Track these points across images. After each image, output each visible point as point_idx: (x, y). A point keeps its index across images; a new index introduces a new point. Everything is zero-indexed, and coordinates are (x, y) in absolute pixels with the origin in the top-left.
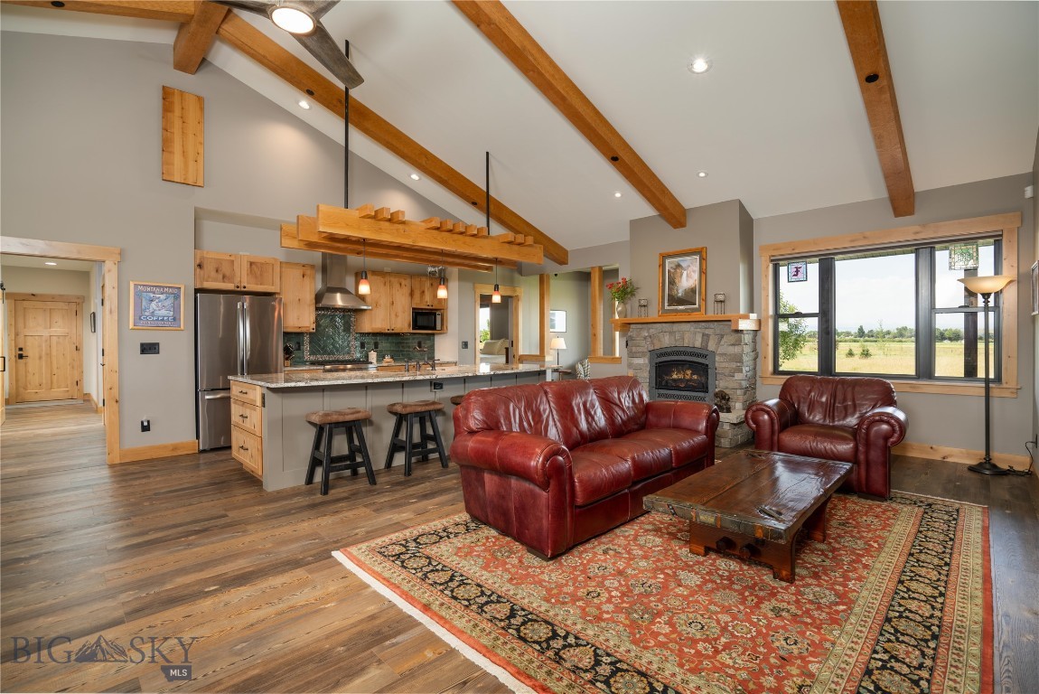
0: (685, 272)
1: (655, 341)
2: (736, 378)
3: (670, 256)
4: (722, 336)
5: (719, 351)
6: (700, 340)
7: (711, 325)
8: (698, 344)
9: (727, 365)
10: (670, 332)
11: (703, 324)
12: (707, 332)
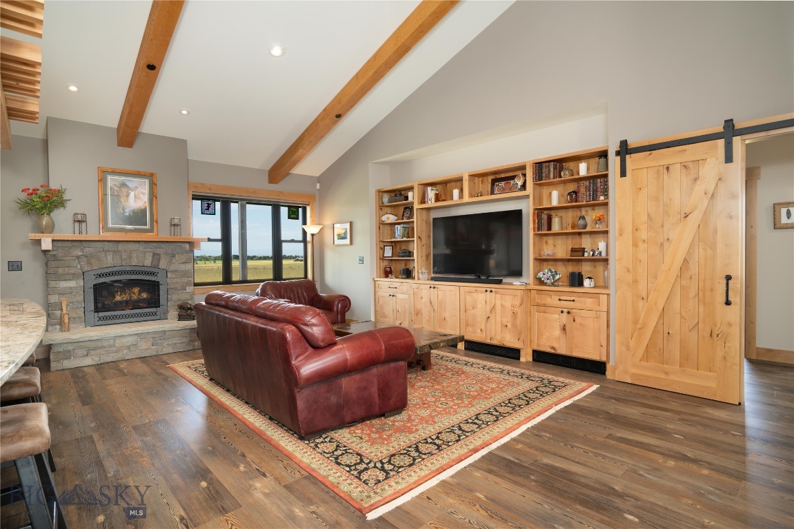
0: (132, 194)
1: (93, 261)
2: (188, 291)
3: (114, 172)
4: (174, 256)
5: (171, 268)
6: (150, 259)
7: (163, 245)
8: (148, 262)
9: (178, 280)
10: (114, 252)
11: (154, 244)
12: (158, 251)
